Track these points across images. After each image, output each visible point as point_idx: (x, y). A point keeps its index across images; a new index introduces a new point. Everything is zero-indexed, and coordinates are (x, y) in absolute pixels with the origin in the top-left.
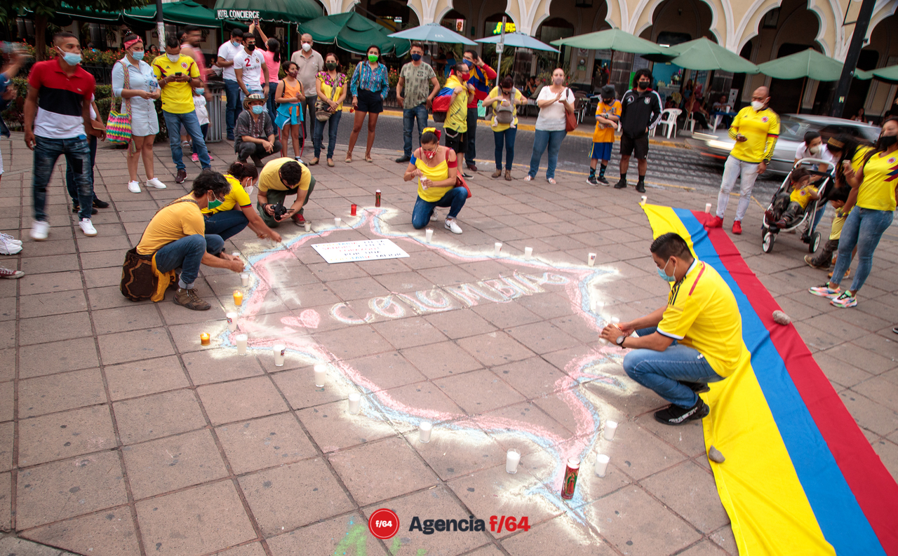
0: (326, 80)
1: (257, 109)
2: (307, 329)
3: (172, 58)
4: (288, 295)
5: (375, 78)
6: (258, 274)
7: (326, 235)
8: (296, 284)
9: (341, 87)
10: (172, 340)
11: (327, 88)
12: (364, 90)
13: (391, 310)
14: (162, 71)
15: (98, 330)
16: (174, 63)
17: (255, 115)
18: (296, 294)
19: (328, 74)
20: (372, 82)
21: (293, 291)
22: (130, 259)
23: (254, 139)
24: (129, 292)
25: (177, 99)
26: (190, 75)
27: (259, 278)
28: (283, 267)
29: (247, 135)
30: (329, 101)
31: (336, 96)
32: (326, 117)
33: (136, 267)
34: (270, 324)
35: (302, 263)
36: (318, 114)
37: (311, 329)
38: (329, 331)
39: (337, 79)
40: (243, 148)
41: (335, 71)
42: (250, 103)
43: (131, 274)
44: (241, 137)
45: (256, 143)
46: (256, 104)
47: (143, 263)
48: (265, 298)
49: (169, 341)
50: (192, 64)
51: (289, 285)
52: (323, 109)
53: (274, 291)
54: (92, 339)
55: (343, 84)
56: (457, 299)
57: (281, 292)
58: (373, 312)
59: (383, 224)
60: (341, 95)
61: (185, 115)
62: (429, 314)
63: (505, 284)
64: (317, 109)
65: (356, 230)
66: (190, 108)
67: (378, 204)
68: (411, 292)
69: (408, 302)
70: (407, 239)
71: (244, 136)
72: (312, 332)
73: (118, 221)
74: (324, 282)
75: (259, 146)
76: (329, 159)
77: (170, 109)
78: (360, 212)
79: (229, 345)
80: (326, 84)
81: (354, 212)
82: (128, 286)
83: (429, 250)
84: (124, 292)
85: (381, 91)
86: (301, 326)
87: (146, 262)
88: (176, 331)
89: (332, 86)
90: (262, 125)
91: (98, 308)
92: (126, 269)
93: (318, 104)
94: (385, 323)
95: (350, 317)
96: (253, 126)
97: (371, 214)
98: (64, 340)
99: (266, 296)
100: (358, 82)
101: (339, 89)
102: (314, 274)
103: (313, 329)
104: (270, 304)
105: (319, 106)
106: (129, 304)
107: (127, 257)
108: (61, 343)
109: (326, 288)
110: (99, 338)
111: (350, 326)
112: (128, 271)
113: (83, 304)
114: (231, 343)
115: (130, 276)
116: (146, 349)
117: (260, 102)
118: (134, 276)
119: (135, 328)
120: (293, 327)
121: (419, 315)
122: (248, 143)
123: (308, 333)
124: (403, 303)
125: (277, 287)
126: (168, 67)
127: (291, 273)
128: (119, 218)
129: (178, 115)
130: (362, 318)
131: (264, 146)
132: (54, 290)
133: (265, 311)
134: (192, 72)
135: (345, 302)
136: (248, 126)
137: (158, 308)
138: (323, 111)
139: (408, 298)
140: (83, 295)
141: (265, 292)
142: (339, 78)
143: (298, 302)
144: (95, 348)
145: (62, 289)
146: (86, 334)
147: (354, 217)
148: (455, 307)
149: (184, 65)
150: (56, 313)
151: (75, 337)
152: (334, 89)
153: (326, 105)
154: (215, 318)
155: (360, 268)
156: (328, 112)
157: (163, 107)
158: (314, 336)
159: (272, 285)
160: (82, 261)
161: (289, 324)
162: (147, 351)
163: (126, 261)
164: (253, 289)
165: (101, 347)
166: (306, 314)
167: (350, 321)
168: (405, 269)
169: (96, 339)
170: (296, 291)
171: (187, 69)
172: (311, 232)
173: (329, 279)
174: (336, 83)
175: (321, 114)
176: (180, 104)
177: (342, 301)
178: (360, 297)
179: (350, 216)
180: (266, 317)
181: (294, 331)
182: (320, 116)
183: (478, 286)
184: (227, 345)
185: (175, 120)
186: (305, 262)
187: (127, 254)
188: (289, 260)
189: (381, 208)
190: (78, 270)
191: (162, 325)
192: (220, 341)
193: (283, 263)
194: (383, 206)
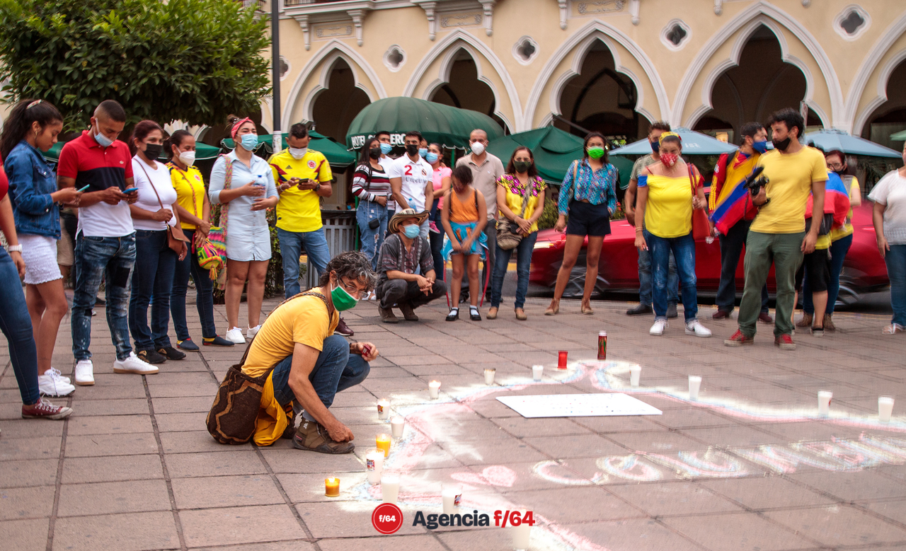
0: (513, 187)
1: (411, 230)
2: (494, 488)
3: (296, 153)
4: (461, 449)
5: (597, 183)
6: (413, 426)
7: (519, 388)
8: (474, 438)
9: (536, 196)
10: (281, 489)
11: (515, 199)
12: (580, 202)
13: (637, 471)
14: (280, 173)
15: (172, 473)
16: (298, 160)
17: (408, 239)
18: (475, 449)
19: (515, 178)
20: (593, 189)
21: (468, 446)
22: (232, 378)
23: (405, 275)
24: (219, 427)
25: (298, 211)
26: (317, 178)
27: (414, 431)
28: (452, 420)
29: (396, 269)
30: (517, 219)
31: (529, 211)
32: (514, 243)
33: (238, 392)
34: (433, 478)
35: (483, 417)
36: (501, 238)
37: (501, 487)
38: (533, 490)
39: (529, 185)
40: (388, 288)
41: (526, 174)
42: (400, 223)
43: (229, 399)
44: (385, 272)
45: (407, 280)
46: (410, 223)
47: (249, 387)
48: (425, 451)
49: (275, 489)
50: (322, 162)
51: (462, 439)
52: (509, 230)
53: (440, 446)
54: (164, 482)
55: (538, 191)
56: (755, 465)
57: (451, 446)
58: (606, 473)
59: (610, 378)
60: (535, 208)
61: (308, 234)
62: (707, 479)
63: (843, 448)
64: (500, 231)
65: (568, 385)
66: (316, 225)
67: (602, 355)
68: (673, 453)
69: (666, 464)
70: (655, 395)
71: (390, 270)
72: (503, 490)
73: (206, 370)
74: (520, 438)
75: (412, 284)
76: (519, 310)
77: (288, 226)
78: (571, 366)
79: (369, 498)
80: (513, 192)
81: (562, 363)
82: (220, 418)
83: (695, 407)
84: (211, 427)
85: (607, 203)
86: (484, 483)
87: (254, 386)
88: (286, 481)
89: (522, 195)
90: (417, 256)
91: (174, 452)
92: (223, 392)
93: (500, 224)
94: (627, 486)
95: (566, 476)
96: (404, 257)
97: (590, 368)
98: (123, 481)
99: (426, 449)
100: (571, 190)
101: (532, 199)
102: (503, 429)
103: (505, 488)
104: (432, 458)
105: (503, 227)
106: (218, 448)
107: (228, 374)
108: (118, 484)
109: (524, 444)
110: (173, 481)
111: (566, 487)
112: (226, 395)
113: (152, 447)
114: (372, 496)
115: (227, 404)
116: (241, 496)
117: (416, 219)
118: (233, 405)
119: (226, 474)
120: (472, 484)
121: (686, 480)
122: (395, 281)
123: (497, 492)
124: (657, 465)
125: (443, 441)
126: (289, 167)
127: (465, 427)
128: (208, 367)
129: (298, 235)
130: (588, 478)
131: (420, 284)
132: (113, 431)
133: (424, 466)
134: (322, 174)
135: (557, 460)
136: (396, 256)
137: (260, 455)
138: (509, 233)
139: (666, 460)
140: (154, 438)
141: (425, 446)
142: (533, 184)
143: (479, 457)
144: (166, 490)
145: (125, 431)
146: (155, 476)
147: (563, 370)
148: (754, 473)
149: (312, 164)
150: (114, 454)
151: (139, 478)
152: (526, 200)
153: (513, 225)
154: (346, 469)
155: (579, 424)
156: (518, 234)
157: (279, 224)
158: (507, 495)
159: (436, 439)
160: (154, 406)
161: (465, 480)
162: (243, 498)
163: (227, 379)
164: (406, 442)
165: (174, 490)
166: (491, 471)
167: (566, 482)
168: (656, 427)
169: (169, 482)
170: (475, 446)
171: (315, 169)
172: (495, 385)
173: (527, 435)
174: (528, 191)
175: (505, 237)
176: (302, 218)
177: (551, 458)
178: (581, 455)
179: (557, 370)
180: (427, 473)
181: (475, 488)
182: (504, 241)
183: (794, 450)
184: (365, 498)
185: (293, 242)
186: (487, 415)
187: (230, 371)
188: (462, 413)
189: (607, 362)
190: (147, 414)
191: (266, 472)
192: (355, 493)
193: (453, 416)
194: (610, 359)
